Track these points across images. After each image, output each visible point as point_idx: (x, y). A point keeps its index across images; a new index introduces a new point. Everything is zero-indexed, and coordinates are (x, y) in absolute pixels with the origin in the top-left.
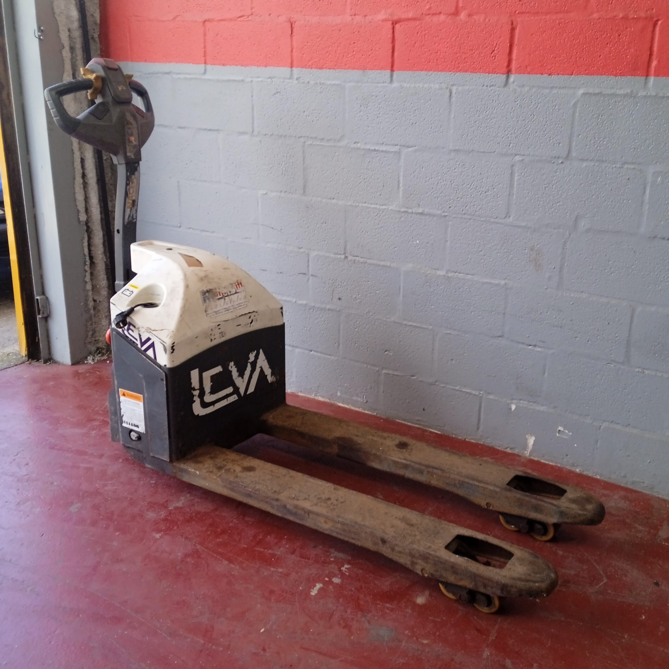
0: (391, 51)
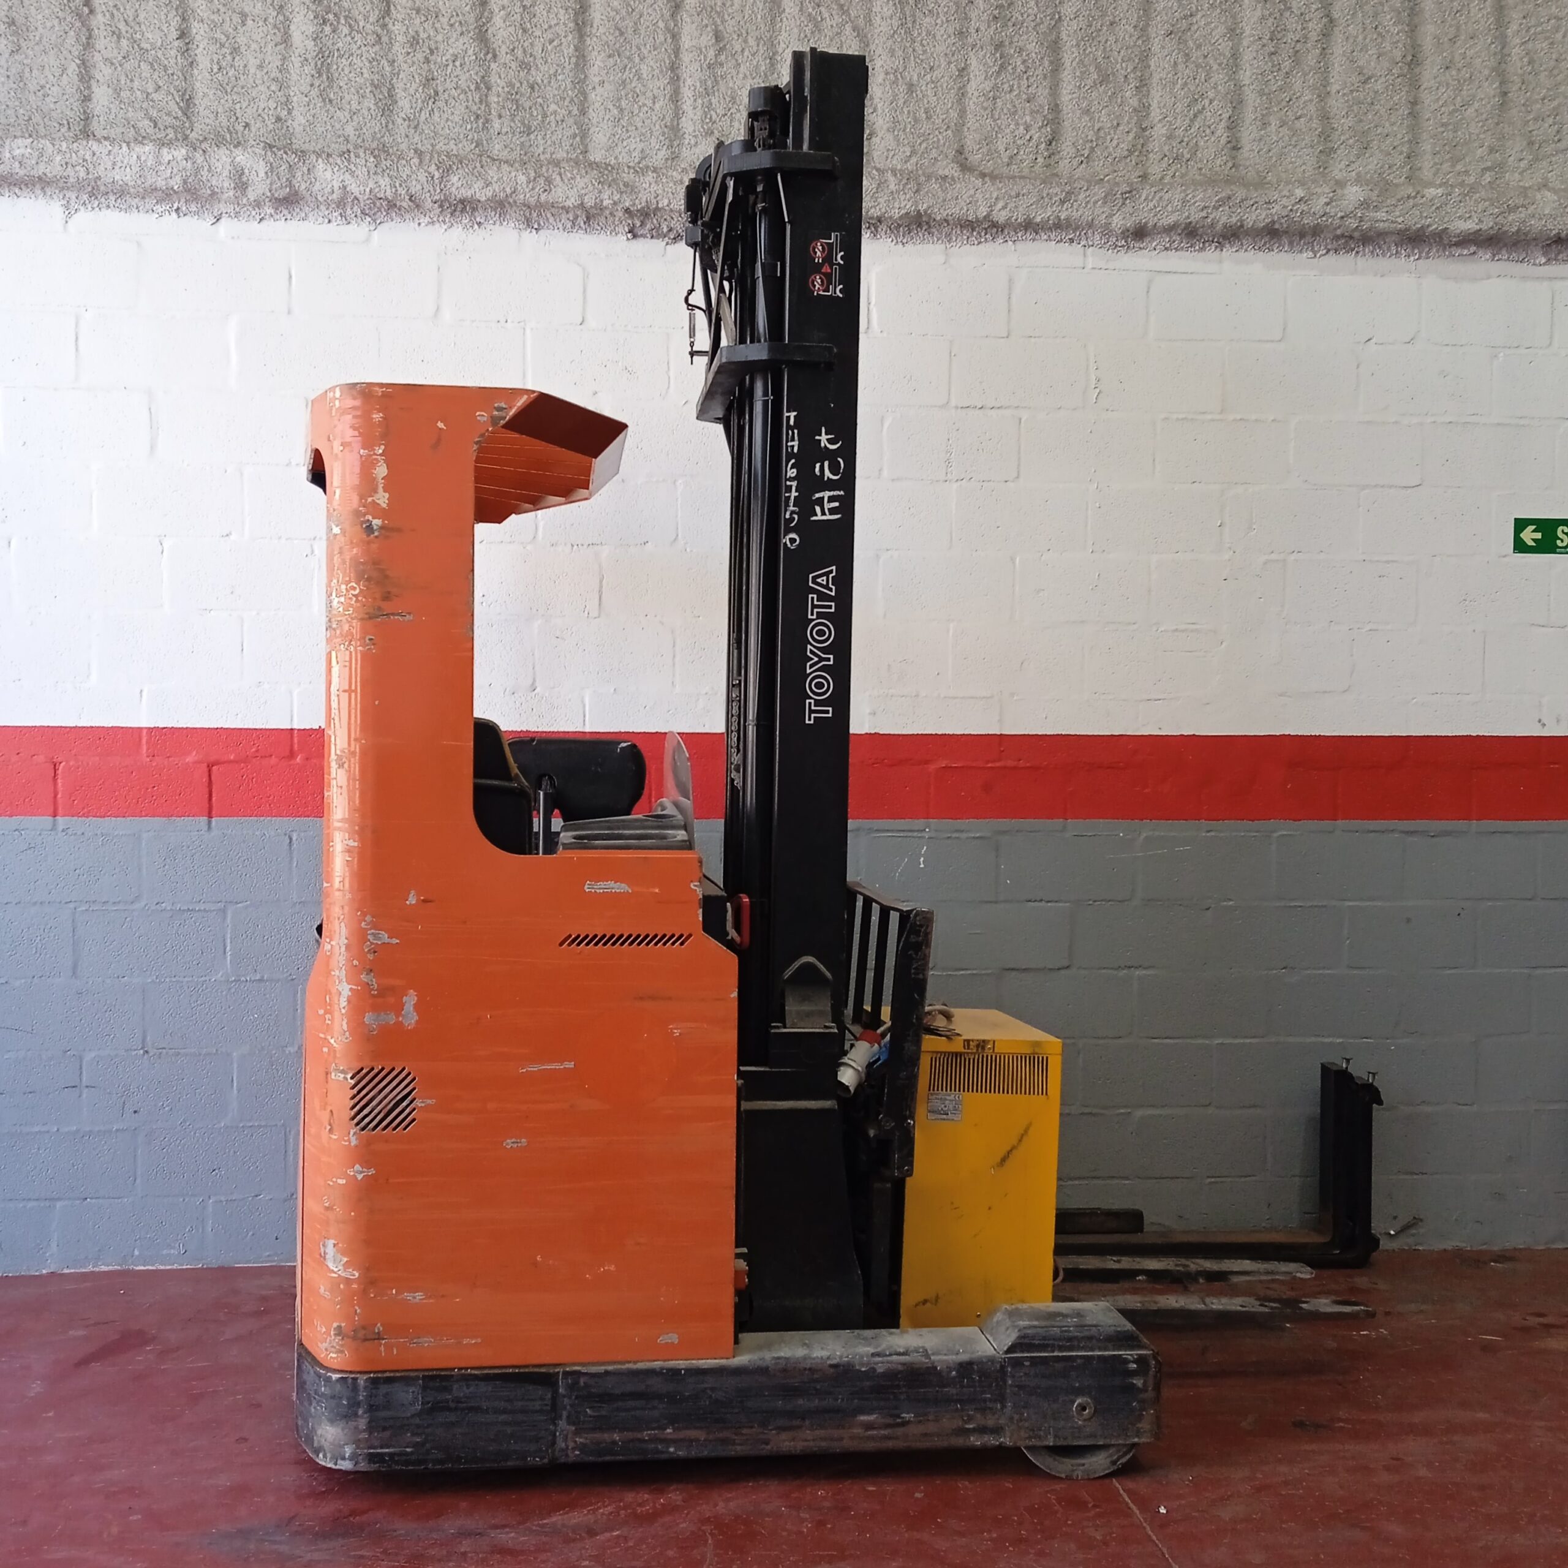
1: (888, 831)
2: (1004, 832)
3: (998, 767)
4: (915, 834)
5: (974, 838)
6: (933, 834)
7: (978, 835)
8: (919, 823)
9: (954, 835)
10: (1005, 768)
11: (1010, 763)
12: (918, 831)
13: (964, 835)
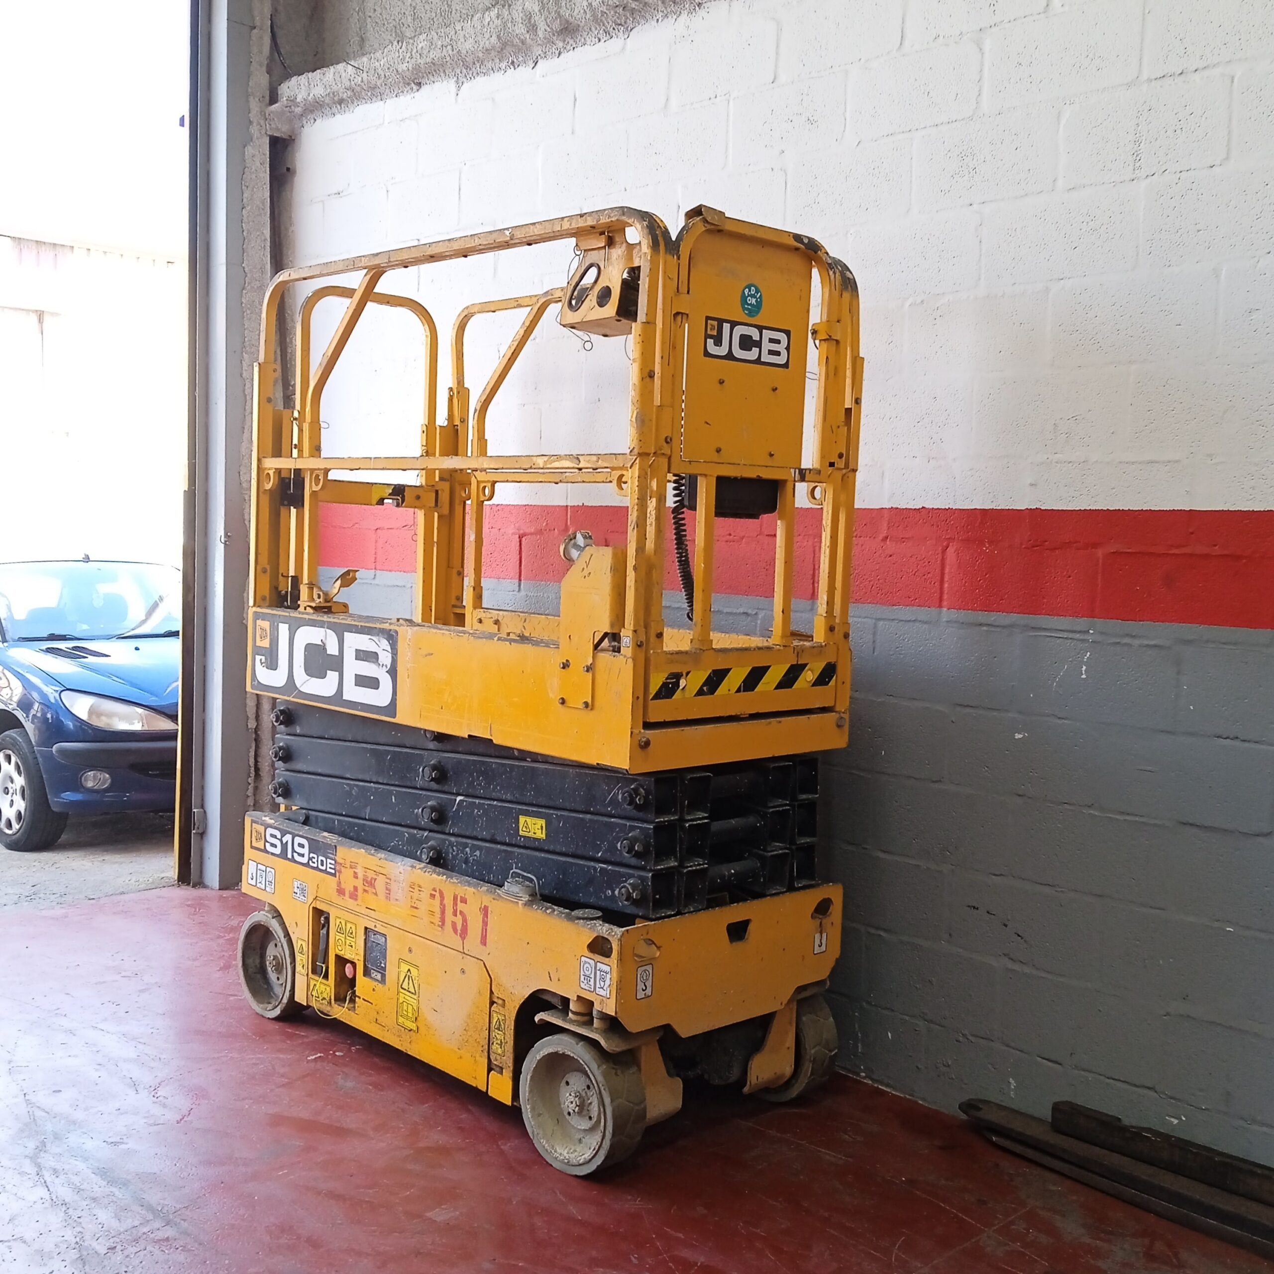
0: (518, 562)
1: (1045, 629)
2: (1189, 642)
3: (1184, 555)
4: (1078, 636)
5: (1147, 646)
6: (1099, 638)
7: (1153, 643)
8: (1082, 623)
9: (1126, 640)
10: (1191, 555)
11: (1200, 549)
12: (1080, 632)
13: (1136, 642)
